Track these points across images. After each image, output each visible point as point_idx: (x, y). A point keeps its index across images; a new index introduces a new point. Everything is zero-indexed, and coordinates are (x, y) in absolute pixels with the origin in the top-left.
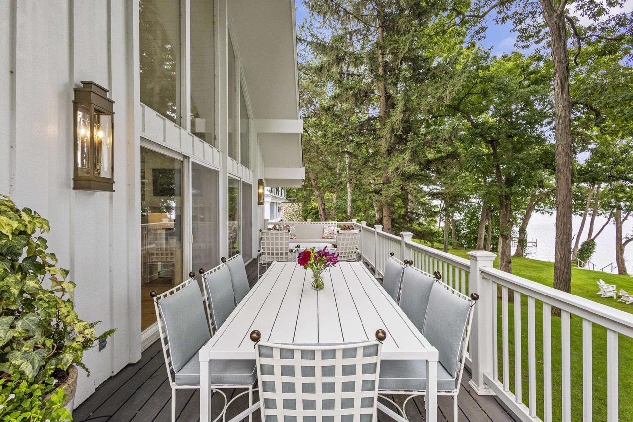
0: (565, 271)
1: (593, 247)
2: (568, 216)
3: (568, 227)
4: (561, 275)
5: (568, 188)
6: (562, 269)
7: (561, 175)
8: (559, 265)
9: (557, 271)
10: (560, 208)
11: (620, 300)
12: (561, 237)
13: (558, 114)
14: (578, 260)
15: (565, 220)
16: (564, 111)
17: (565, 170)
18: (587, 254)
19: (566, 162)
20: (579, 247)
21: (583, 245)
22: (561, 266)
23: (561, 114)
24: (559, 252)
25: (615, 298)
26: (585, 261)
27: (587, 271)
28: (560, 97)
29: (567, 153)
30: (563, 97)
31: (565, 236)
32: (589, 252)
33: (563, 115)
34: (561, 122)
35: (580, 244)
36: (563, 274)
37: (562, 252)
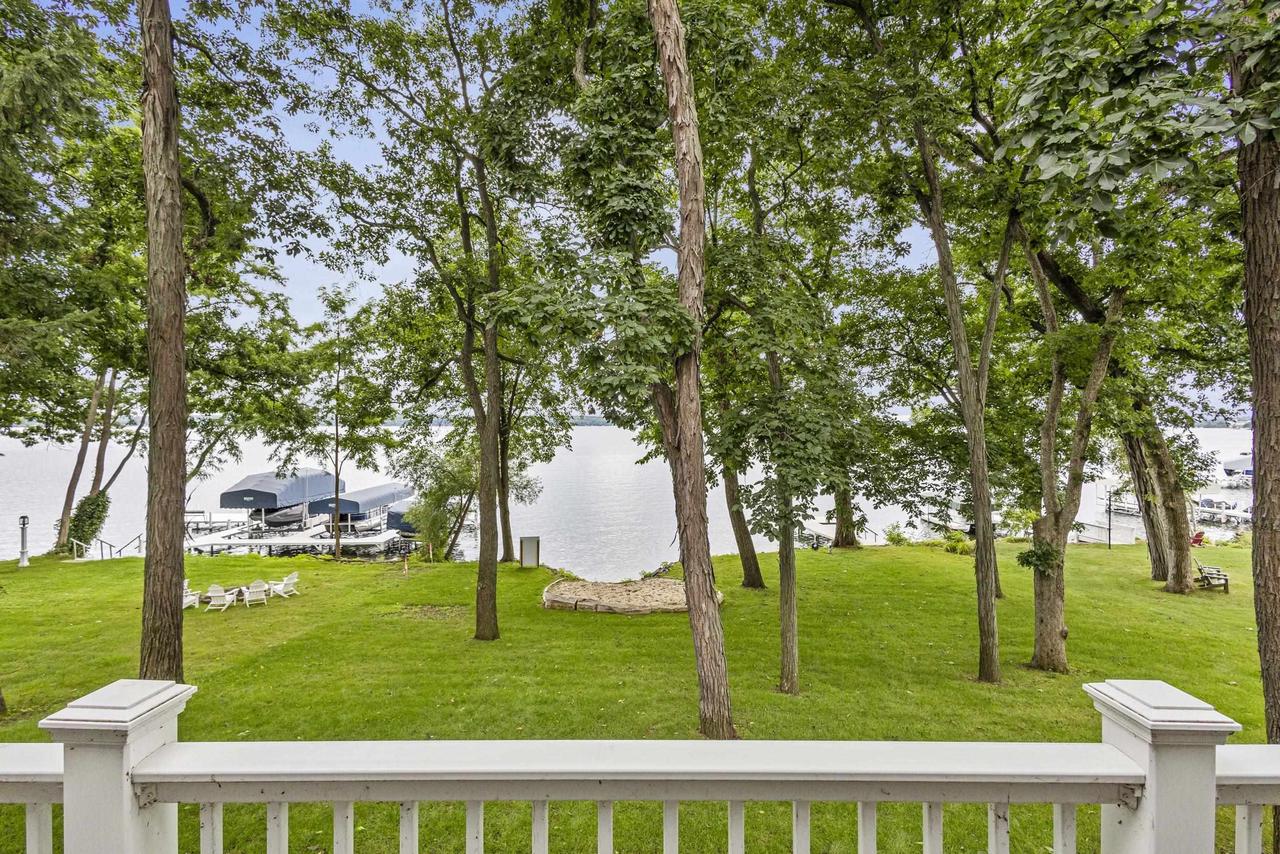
0: (174, 579)
1: (105, 509)
4: (165, 594)
6: (166, 578)
8: (160, 569)
9: (155, 585)
10: (160, 429)
11: (209, 607)
12: (165, 499)
13: (155, 194)
14: (75, 541)
15: (174, 456)
16: (169, 191)
18: (92, 524)
20: (73, 512)
21: (81, 507)
22: (163, 571)
23: (162, 197)
25: (197, 606)
26: (87, 542)
27: (98, 562)
28: (159, 150)
30: (167, 157)
32: (95, 521)
33: (168, 201)
34: (162, 215)
35: (75, 505)
36: (169, 589)
37: (168, 536)
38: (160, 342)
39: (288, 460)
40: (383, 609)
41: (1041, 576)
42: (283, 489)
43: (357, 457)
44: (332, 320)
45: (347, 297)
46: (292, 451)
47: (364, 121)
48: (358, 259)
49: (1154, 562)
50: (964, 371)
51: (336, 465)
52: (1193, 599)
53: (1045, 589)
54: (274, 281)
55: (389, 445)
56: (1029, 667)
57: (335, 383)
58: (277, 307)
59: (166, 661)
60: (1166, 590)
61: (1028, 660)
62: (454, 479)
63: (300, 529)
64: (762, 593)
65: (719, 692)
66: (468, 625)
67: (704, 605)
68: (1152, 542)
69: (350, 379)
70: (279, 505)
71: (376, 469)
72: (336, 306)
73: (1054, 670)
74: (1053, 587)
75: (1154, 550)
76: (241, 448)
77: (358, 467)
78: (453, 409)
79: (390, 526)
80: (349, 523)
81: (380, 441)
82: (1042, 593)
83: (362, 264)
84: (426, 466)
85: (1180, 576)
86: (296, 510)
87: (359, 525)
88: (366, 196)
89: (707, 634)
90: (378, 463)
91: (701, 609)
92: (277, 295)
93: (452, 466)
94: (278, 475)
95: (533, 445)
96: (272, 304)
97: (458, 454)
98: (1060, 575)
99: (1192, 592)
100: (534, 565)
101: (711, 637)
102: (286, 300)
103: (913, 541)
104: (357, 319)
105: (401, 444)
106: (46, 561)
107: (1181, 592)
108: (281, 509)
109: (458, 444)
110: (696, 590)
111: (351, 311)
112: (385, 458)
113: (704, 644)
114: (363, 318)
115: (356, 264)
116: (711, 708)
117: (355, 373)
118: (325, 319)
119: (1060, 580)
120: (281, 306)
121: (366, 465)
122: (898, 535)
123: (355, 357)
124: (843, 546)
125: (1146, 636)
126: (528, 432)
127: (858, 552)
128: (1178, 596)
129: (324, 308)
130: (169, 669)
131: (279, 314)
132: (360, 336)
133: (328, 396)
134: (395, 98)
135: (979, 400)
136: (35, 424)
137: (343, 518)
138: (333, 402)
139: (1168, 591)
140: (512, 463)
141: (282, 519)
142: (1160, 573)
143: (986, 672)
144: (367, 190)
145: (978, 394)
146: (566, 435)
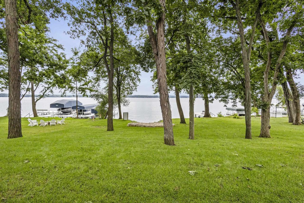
0: (17, 106)
2: (17, 68)
3: (18, 76)
4: (14, 110)
5: (16, 48)
6: (15, 105)
7: (10, 37)
8: (13, 102)
9: (11, 107)
10: (11, 62)
15: (16, 70)
17: (14, 35)
19: (14, 29)
22: (14, 103)
24: (12, 93)
25: (38, 125)
29: (15, 23)
31: (16, 82)
36: (16, 108)
37: (15, 93)
38: (10, 36)
40: (85, 126)
41: (264, 111)
42: (66, 103)
43: (82, 93)
45: (78, 51)
49: (289, 118)
50: (244, 51)
52: (300, 126)
53: (265, 115)
54: (61, 49)
55: (91, 90)
56: (259, 137)
58: (63, 56)
59: (16, 129)
60: (293, 124)
61: (259, 136)
63: (71, 114)
64: (185, 124)
65: (170, 131)
66: (106, 128)
67: (165, 104)
68: (289, 113)
70: (65, 107)
72: (76, 53)
73: (266, 137)
74: (267, 114)
75: (289, 115)
76: (53, 92)
79: (92, 113)
80: (82, 112)
82: (263, 116)
85: (297, 120)
86: (69, 109)
87: (85, 113)
89: (166, 113)
90: (88, 95)
91: (164, 105)
92: (63, 53)
95: (127, 91)
98: (269, 111)
99: (300, 124)
100: (127, 119)
101: (167, 114)
102: (65, 55)
103: (224, 116)
104: (81, 57)
106: (4, 118)
107: (297, 124)
108: (66, 108)
110: (163, 99)
113: (165, 116)
116: (167, 136)
119: (269, 112)
121: (85, 96)
122: (221, 115)
124: (206, 117)
125: (290, 132)
127: (210, 118)
128: (296, 125)
130: (17, 131)
135: (248, 59)
136: (3, 86)
137: (81, 111)
139: (294, 124)
141: (67, 111)
142: (291, 120)
143: (248, 136)
145: (248, 57)
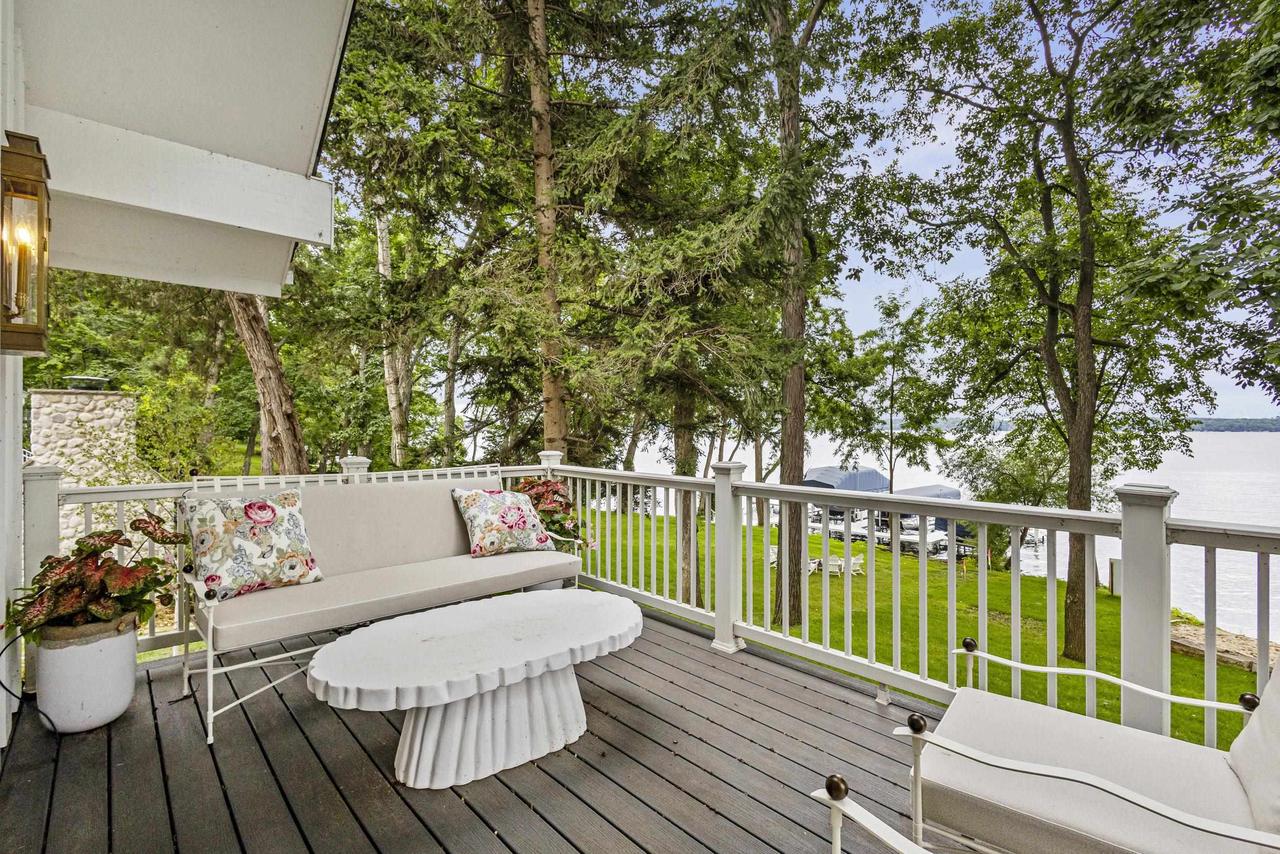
39: (849, 455)
42: (839, 481)
43: (908, 455)
44: (887, 325)
45: (901, 302)
46: (853, 447)
47: (927, 128)
48: (920, 263)
51: (891, 462)
55: (941, 445)
57: (889, 383)
62: (1015, 482)
69: (905, 379)
71: (927, 468)
72: (890, 312)
77: (909, 465)
78: (1015, 406)
79: (938, 527)
81: (933, 440)
83: (922, 266)
84: (982, 466)
88: (932, 200)
90: (929, 462)
93: (1015, 467)
94: (841, 467)
95: (1126, 448)
96: (832, 318)
97: (1022, 456)
104: (910, 322)
105: (957, 444)
109: (1022, 444)
111: (904, 315)
112: (937, 457)
114: (916, 320)
115: (917, 267)
117: (908, 374)
118: (880, 325)
120: (840, 320)
121: (917, 464)
123: (907, 358)
126: (1120, 432)
129: (879, 314)
131: (838, 327)
132: (913, 337)
133: (882, 398)
134: (963, 93)
138: (887, 403)
140: (1097, 469)
144: (932, 193)
146: (1182, 438)
